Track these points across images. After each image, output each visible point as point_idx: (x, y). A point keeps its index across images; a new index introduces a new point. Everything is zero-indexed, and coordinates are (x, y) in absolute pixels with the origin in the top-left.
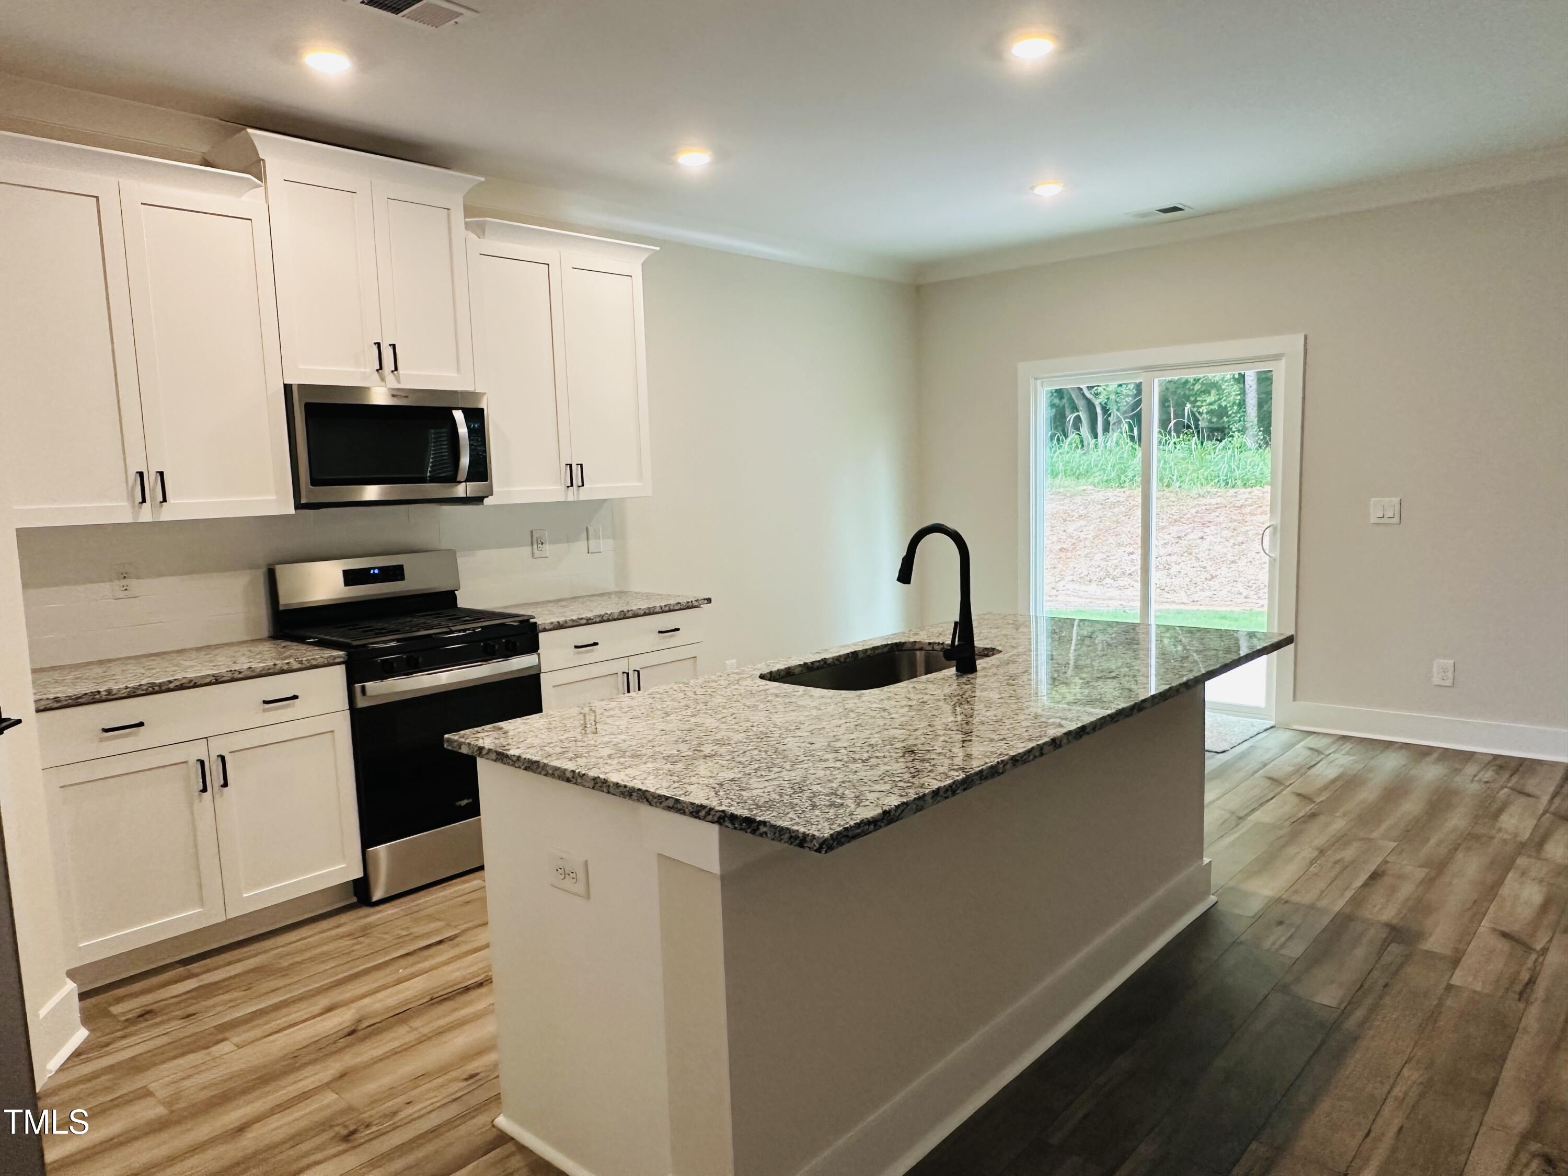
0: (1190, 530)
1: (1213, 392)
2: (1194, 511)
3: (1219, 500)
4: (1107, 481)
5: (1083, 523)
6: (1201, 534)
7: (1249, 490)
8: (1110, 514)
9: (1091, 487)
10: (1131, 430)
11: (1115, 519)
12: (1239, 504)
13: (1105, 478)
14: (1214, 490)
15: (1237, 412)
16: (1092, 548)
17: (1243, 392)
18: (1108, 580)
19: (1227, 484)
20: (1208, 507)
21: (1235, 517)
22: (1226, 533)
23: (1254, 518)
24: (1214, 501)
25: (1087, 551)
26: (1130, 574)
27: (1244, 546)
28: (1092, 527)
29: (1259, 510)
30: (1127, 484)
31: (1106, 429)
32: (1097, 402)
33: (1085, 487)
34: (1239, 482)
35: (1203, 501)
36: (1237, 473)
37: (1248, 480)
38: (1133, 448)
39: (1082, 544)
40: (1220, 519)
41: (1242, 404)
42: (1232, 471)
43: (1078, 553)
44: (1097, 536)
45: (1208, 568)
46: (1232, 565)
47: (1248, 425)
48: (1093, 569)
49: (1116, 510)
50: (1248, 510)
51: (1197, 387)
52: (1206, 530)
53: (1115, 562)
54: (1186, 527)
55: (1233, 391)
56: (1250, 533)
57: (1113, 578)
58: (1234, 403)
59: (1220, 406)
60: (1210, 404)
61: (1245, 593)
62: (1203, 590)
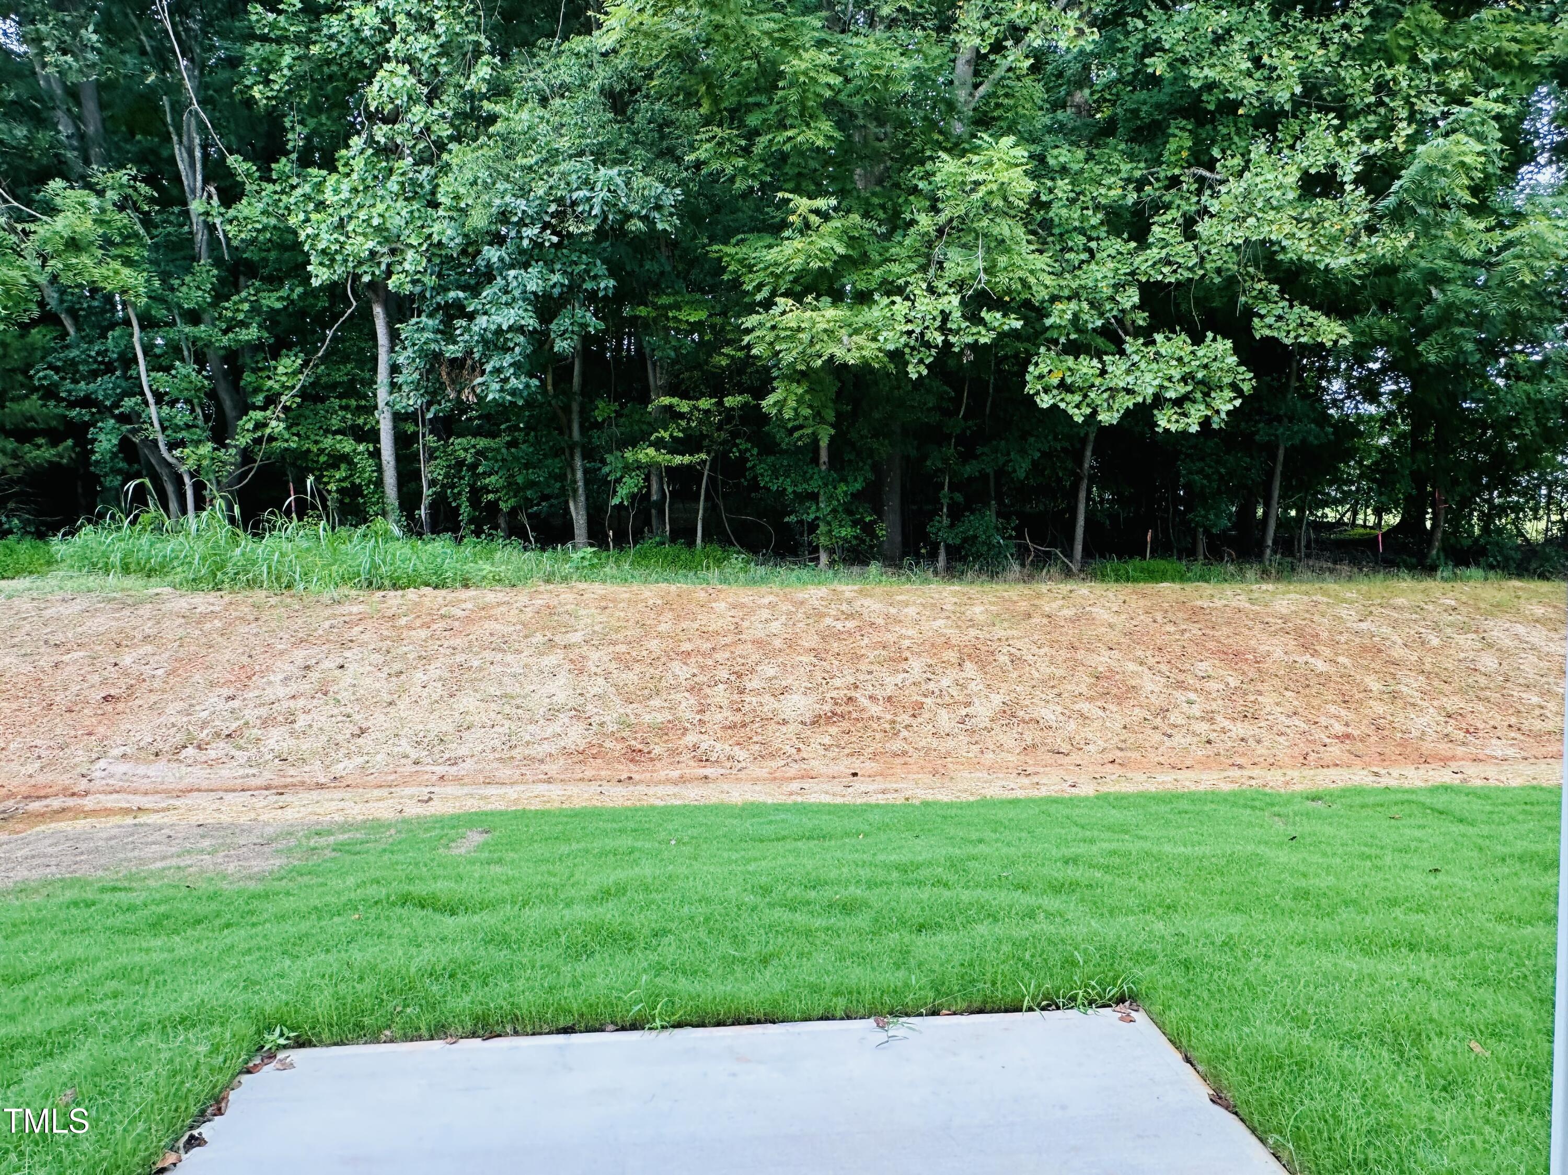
0: (323, 655)
1: (343, 466)
2: (327, 624)
3: (362, 608)
4: (194, 580)
5: (149, 649)
6: (340, 661)
7: (400, 592)
8: (197, 632)
9: (170, 589)
10: (230, 508)
11: (204, 640)
12: (389, 613)
13: (191, 576)
14: (354, 593)
15: (374, 493)
16: (164, 691)
17: (380, 469)
18: (190, 751)
19: (371, 583)
20: (347, 619)
21: (385, 633)
22: (377, 658)
23: (413, 633)
24: (355, 609)
25: (154, 698)
26: (229, 736)
27: (403, 677)
28: (168, 654)
29: (418, 623)
30: (227, 586)
31: (199, 507)
32: (183, 469)
33: (158, 590)
34: (387, 582)
35: (339, 610)
36: (383, 569)
37: (399, 578)
38: (234, 533)
39: (144, 685)
40: (365, 637)
41: (379, 483)
42: (377, 568)
43: (138, 702)
44: (174, 671)
45: (356, 717)
46: (391, 709)
47: (389, 508)
48: (160, 732)
49: (208, 626)
50: (403, 621)
51: (323, 459)
52: (348, 654)
53: (204, 715)
54: (317, 649)
55: (367, 465)
56: (411, 656)
57: (199, 747)
58: (370, 481)
59: (353, 484)
60: (340, 480)
61: (414, 755)
62: (348, 756)
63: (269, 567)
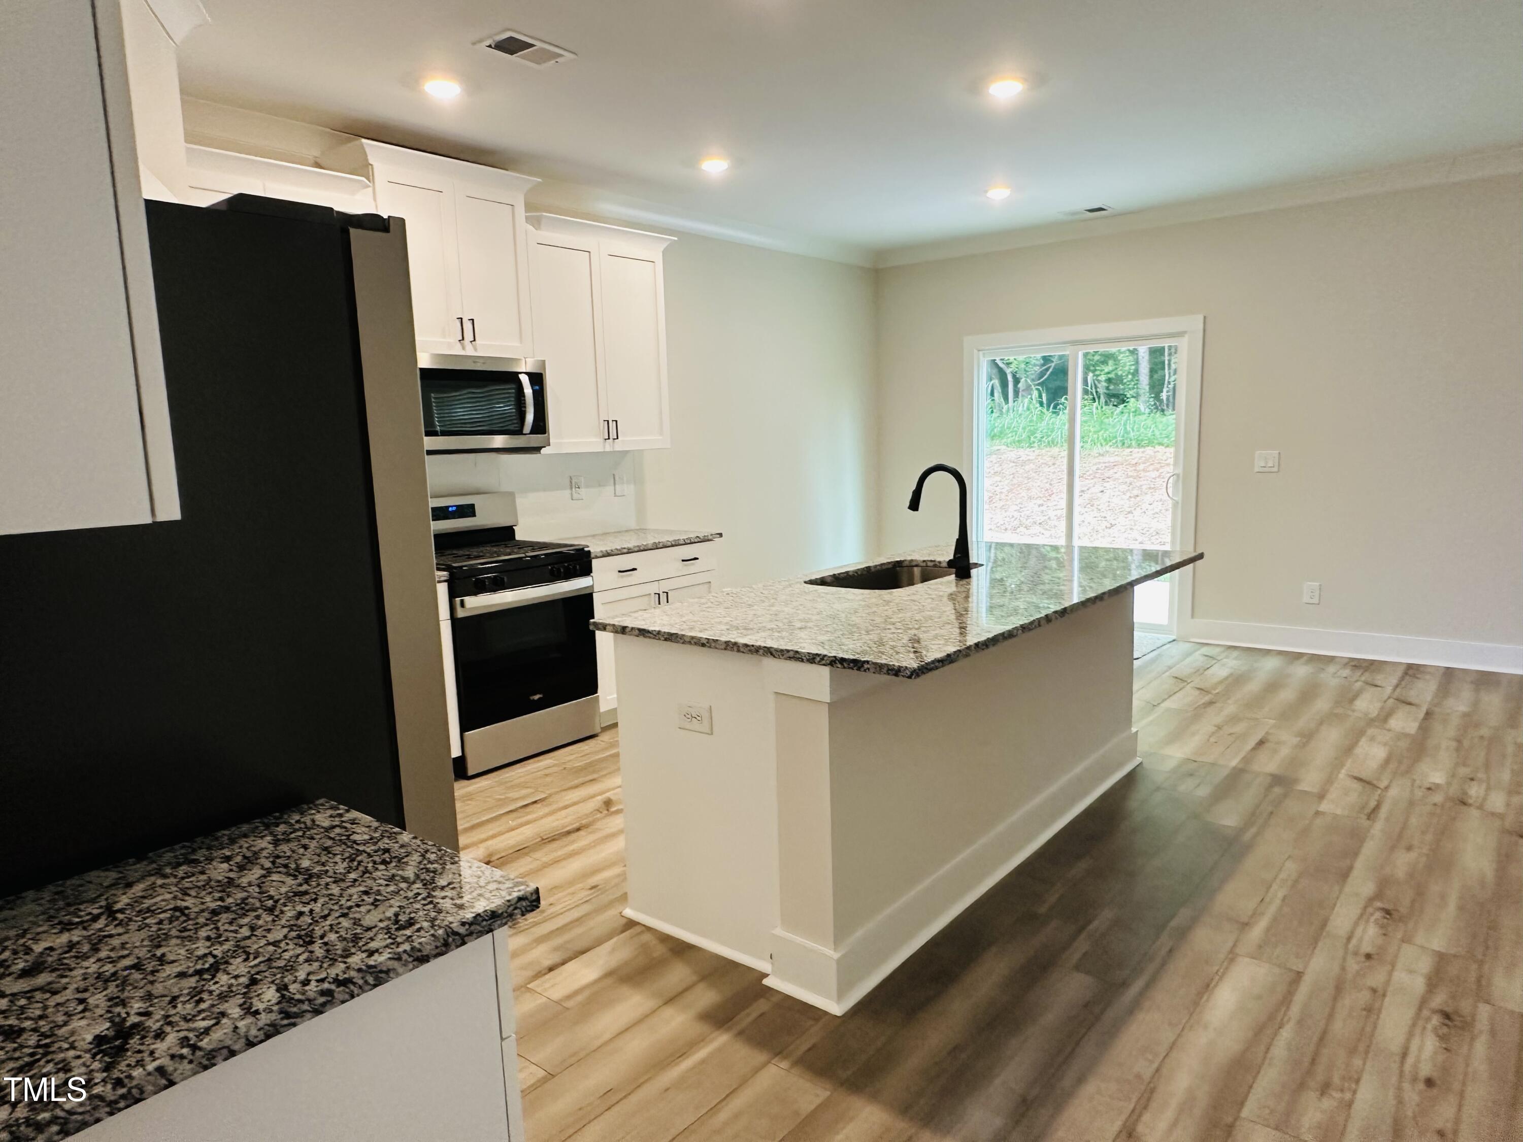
0: (1091, 485)
1: (1111, 362)
2: (1095, 468)
3: (1117, 459)
4: (1019, 441)
5: (998, 478)
6: (1102, 489)
7: (1142, 450)
8: (1022, 471)
9: (1004, 447)
10: (1040, 396)
11: (1026, 475)
12: (1134, 462)
13: (1017, 439)
14: (1112, 450)
15: (1132, 380)
16: (1007, 500)
17: (1137, 362)
18: (1022, 529)
19: (1123, 444)
20: (1107, 465)
21: (1130, 474)
22: (1124, 488)
23: (1148, 474)
24: (1112, 459)
25: (1002, 503)
26: (1040, 524)
27: (1138, 499)
28: (1006, 482)
29: (1151, 468)
30: (1036, 445)
31: (1016, 393)
32: (1008, 371)
33: (999, 447)
34: (1134, 443)
35: (1101, 459)
36: (1132, 434)
37: (1142, 440)
38: (1042, 412)
39: (998, 496)
40: (1117, 476)
41: (1136, 373)
42: (1128, 433)
43: (995, 505)
44: (1012, 490)
45: (1108, 518)
46: (1130, 516)
47: (1141, 392)
48: (1008, 519)
49: (1027, 468)
50: (1141, 467)
51: (1097, 358)
52: (1105, 484)
53: (1028, 513)
54: (1087, 481)
55: (1127, 361)
56: (1144, 487)
57: (1026, 527)
58: (1129, 373)
59: (1116, 375)
60: (1109, 373)
61: (1140, 540)
62: (1103, 537)
63: (1062, 433)
